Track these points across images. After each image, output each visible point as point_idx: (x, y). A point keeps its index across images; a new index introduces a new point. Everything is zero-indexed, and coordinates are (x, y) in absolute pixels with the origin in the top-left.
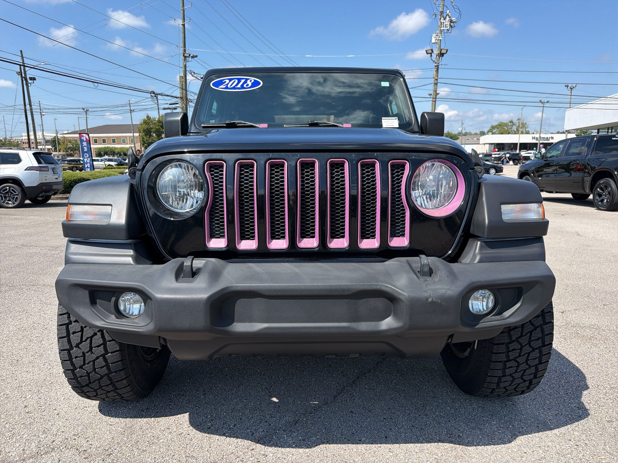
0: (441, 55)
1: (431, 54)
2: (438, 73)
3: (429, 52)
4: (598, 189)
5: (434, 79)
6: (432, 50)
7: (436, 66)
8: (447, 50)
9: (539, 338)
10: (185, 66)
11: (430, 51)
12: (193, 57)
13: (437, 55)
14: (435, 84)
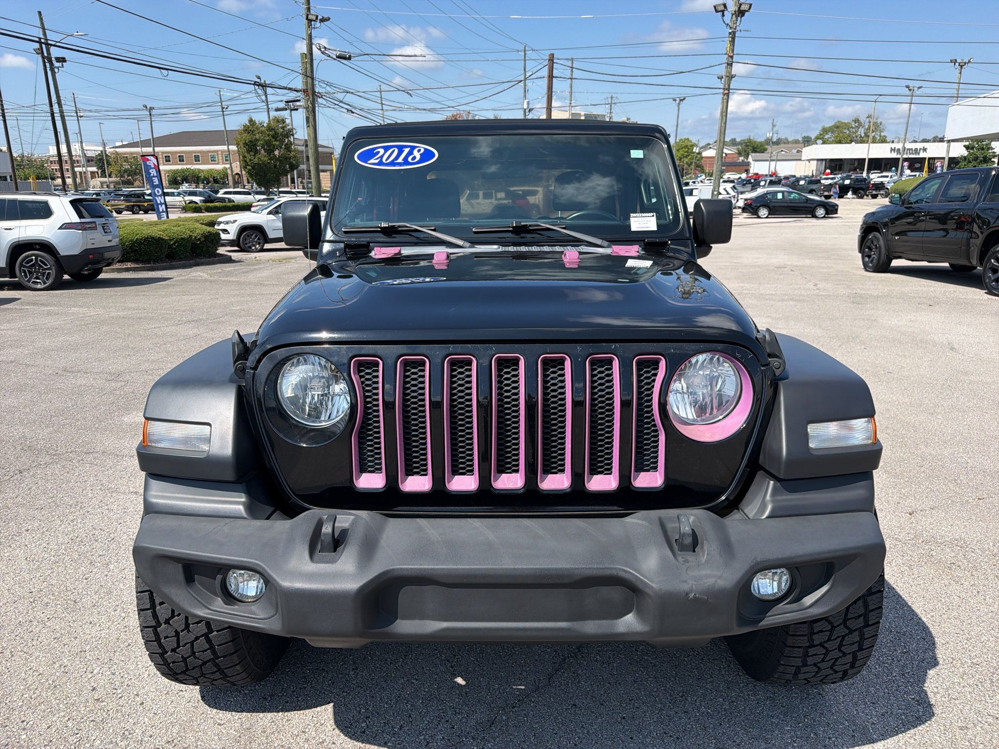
0: (740, 13)
1: (723, 11)
2: (734, 45)
3: (720, 9)
4: (992, 261)
5: (726, 56)
6: (725, 5)
7: (730, 33)
8: (751, 5)
9: (861, 616)
10: (310, 37)
11: (722, 8)
12: (323, 20)
13: (733, 15)
14: (728, 64)
